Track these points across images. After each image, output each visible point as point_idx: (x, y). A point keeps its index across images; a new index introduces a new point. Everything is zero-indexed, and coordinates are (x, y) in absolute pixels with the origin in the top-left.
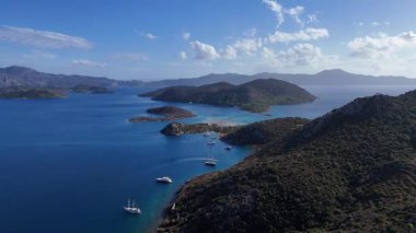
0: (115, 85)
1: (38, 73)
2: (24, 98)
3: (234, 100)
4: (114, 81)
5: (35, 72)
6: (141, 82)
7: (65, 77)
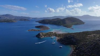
0: (31, 19)
1: (13, 16)
2: (5, 22)
3: (61, 23)
4: (31, 18)
5: (12, 16)
6: (37, 18)
7: (19, 17)
